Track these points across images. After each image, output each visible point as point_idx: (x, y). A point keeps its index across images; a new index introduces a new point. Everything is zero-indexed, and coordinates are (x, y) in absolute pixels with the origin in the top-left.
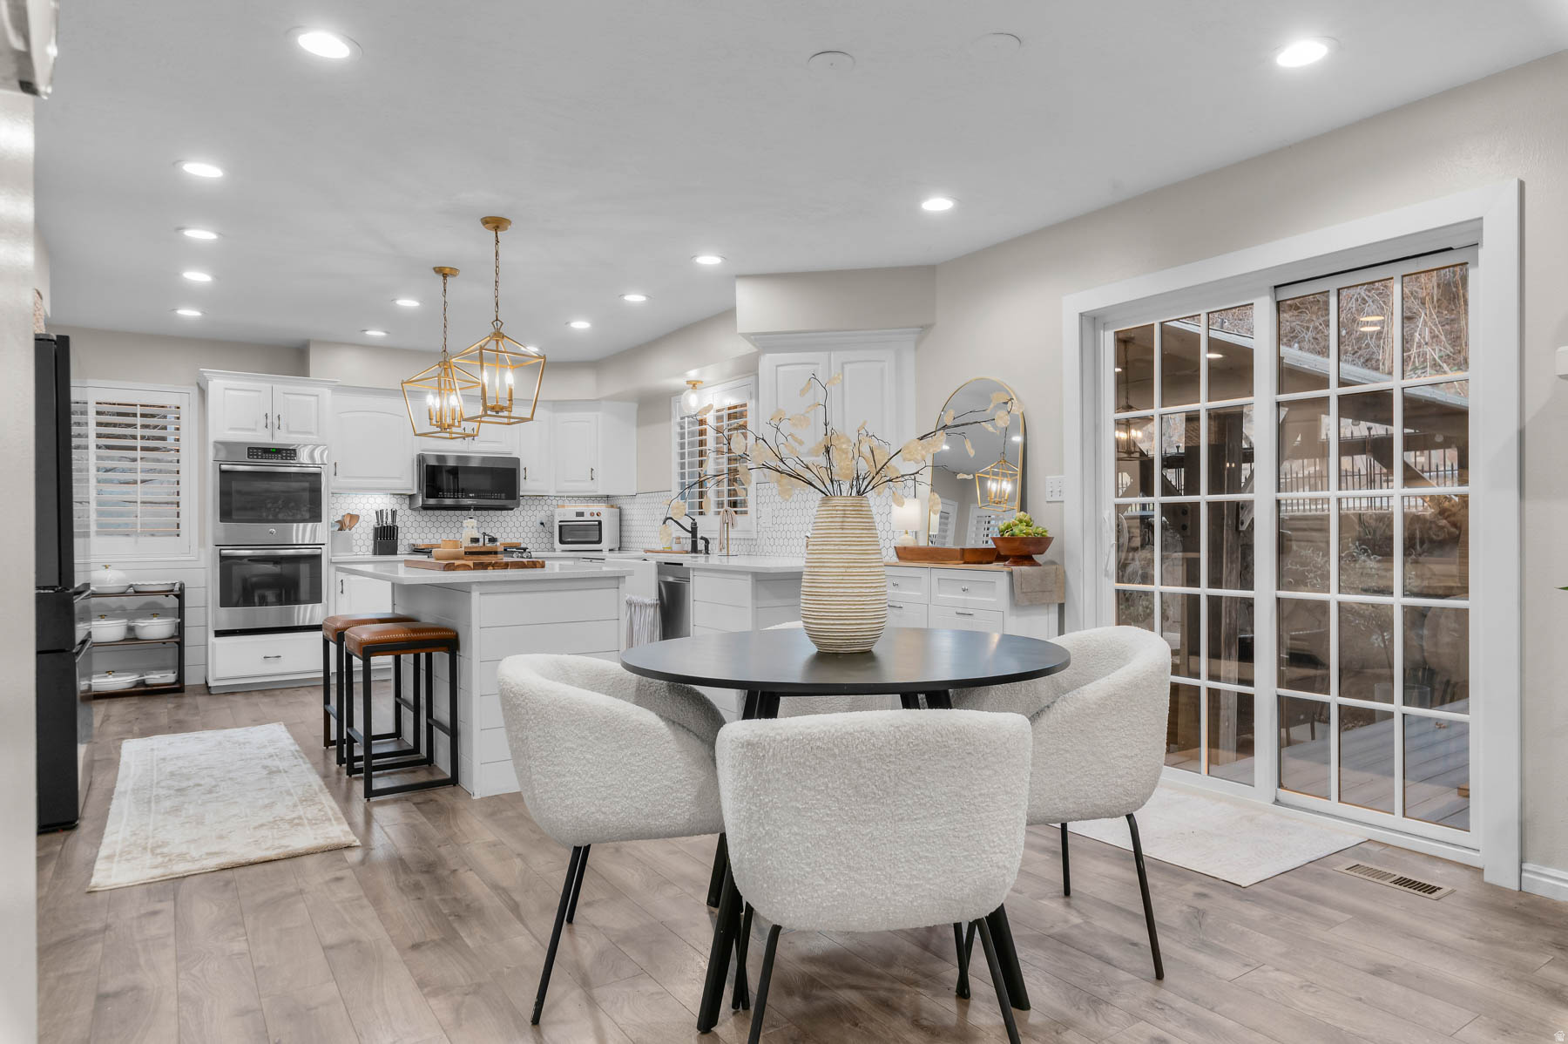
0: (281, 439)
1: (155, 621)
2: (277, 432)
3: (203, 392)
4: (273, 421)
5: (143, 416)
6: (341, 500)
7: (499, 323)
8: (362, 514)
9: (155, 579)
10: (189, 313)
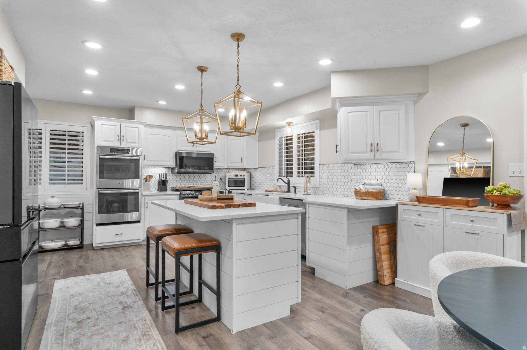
0: (124, 145)
1: (72, 219)
2: (122, 143)
3: (93, 127)
4: (120, 138)
5: (69, 136)
6: (146, 170)
7: (239, 86)
8: (154, 175)
9: (72, 203)
10: (87, 92)
